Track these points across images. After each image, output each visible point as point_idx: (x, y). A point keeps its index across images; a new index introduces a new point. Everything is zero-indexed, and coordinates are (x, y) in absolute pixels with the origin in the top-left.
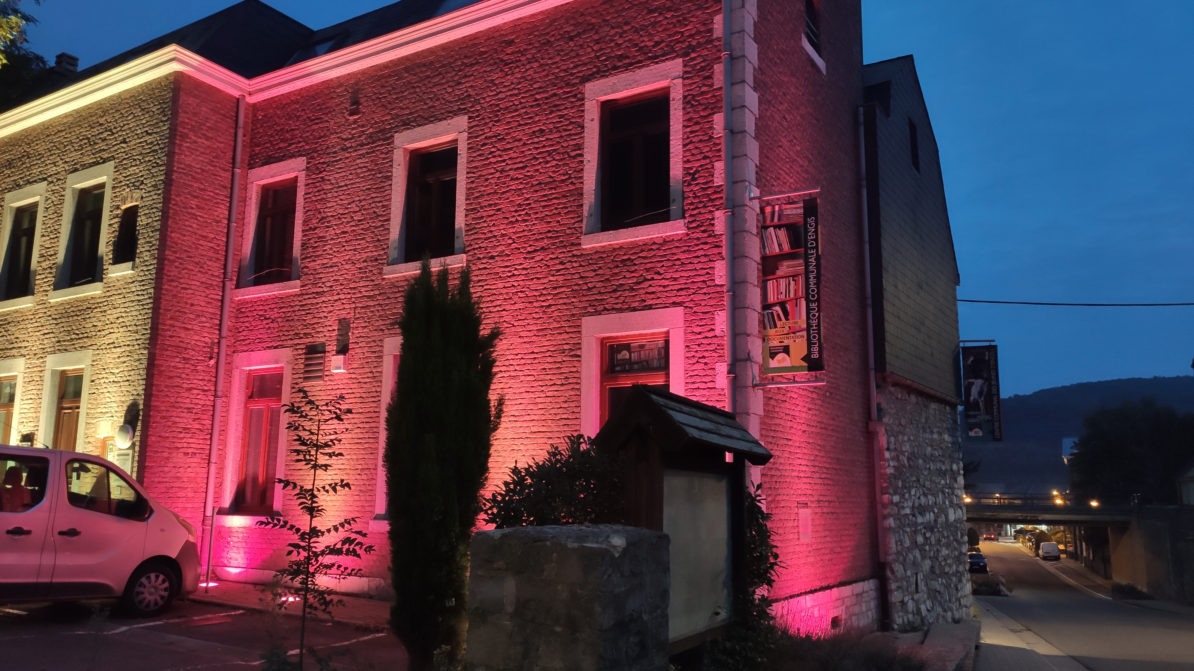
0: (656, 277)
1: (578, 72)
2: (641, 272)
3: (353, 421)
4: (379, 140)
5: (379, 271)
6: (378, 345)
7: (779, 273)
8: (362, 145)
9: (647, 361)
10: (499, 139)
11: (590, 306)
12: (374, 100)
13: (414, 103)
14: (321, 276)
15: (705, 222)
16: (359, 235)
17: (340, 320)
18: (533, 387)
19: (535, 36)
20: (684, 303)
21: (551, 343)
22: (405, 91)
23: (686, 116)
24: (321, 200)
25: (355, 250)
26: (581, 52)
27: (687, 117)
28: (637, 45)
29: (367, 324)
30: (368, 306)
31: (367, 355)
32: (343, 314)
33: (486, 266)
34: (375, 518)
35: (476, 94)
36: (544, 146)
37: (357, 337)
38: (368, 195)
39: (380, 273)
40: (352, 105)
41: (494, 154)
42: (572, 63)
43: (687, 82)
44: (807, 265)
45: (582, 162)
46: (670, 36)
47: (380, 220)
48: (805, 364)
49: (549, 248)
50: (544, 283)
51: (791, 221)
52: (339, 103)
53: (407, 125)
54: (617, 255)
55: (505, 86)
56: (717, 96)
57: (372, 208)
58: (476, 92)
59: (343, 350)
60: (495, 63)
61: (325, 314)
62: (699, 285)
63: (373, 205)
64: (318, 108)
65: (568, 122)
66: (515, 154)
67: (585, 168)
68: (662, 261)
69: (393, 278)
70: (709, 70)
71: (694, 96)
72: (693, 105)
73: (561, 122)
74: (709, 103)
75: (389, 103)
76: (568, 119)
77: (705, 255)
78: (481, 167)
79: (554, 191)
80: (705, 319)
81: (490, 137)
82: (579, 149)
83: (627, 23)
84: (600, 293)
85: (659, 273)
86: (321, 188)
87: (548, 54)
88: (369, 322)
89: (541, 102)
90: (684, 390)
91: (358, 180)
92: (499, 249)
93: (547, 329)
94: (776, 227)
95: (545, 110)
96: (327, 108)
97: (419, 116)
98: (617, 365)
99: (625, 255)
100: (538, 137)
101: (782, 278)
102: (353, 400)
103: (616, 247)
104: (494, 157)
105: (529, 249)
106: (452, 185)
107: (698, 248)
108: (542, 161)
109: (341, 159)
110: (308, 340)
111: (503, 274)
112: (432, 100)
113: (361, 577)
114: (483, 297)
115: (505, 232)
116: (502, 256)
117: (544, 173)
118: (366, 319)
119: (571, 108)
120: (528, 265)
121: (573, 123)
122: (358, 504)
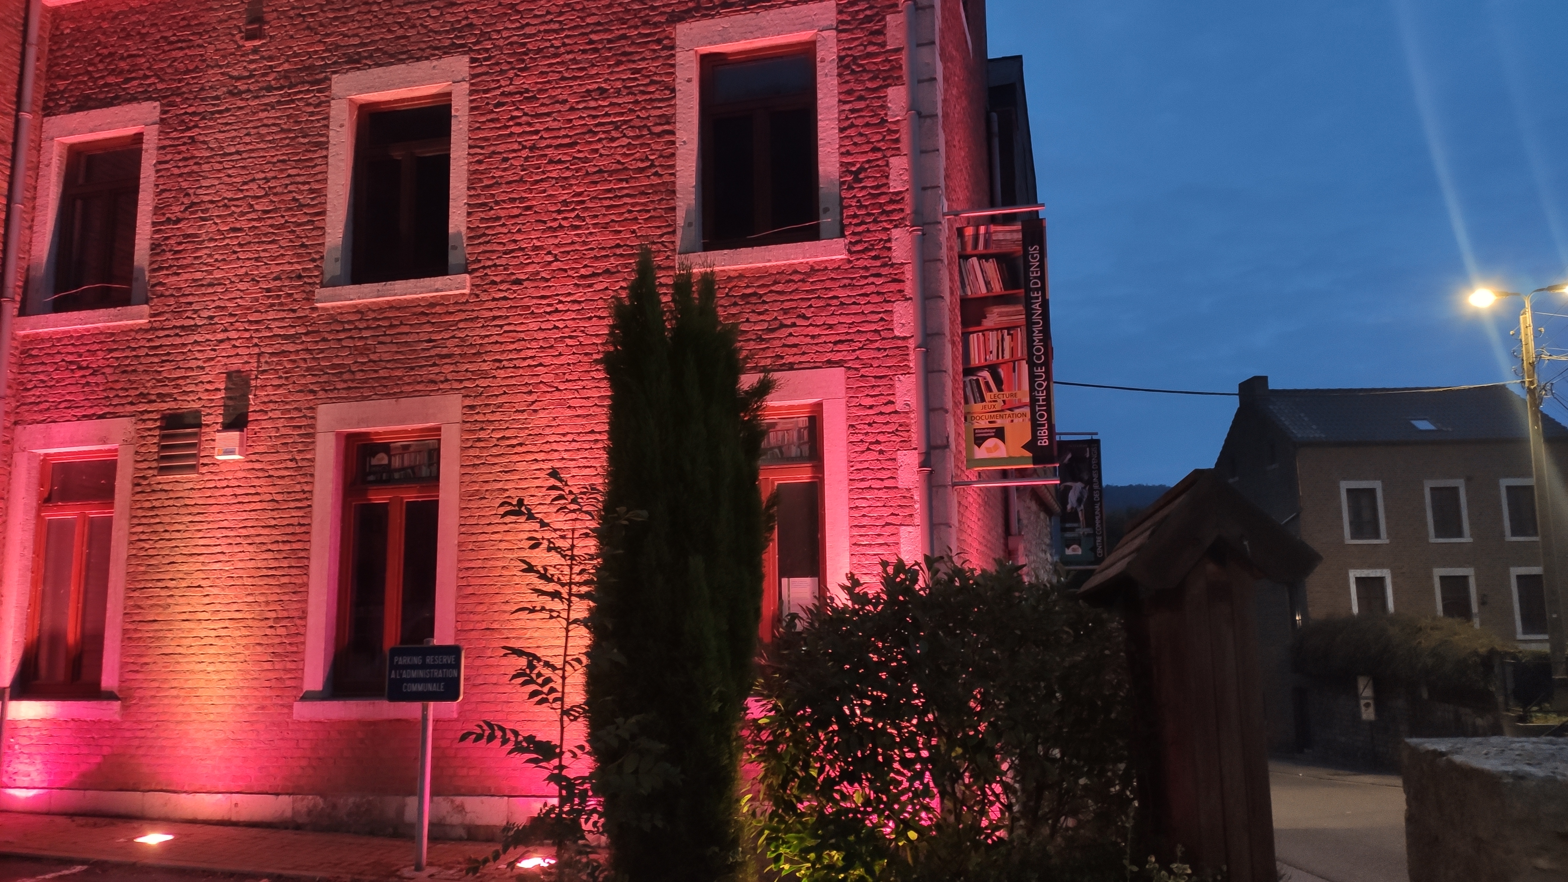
0: (799, 322)
1: (664, 6)
2: (775, 314)
3: (258, 540)
4: (303, 83)
5: (304, 296)
6: (305, 416)
7: (988, 323)
8: (269, 89)
9: (780, 448)
10: (526, 98)
12: (291, 18)
13: (368, 28)
14: (190, 299)
15: (877, 245)
16: (265, 235)
17: (229, 375)
20: (846, 361)
22: (353, 7)
23: (844, 85)
24: (190, 174)
25: (257, 259)
27: (846, 87)
29: (283, 381)
30: (284, 352)
31: (283, 431)
32: (236, 364)
33: (506, 294)
34: (304, 698)
35: (484, 24)
36: (607, 115)
37: (264, 403)
38: (282, 171)
39: (307, 299)
40: (251, 22)
41: (519, 121)
43: (844, 36)
44: (1029, 313)
45: (673, 143)
47: (305, 213)
48: (1029, 454)
49: (618, 272)
51: (1004, 250)
52: (225, 18)
53: (355, 62)
54: (735, 286)
55: (536, 16)
56: (892, 60)
57: (290, 192)
58: (483, 20)
59: (237, 423)
61: (200, 363)
62: (869, 336)
63: (290, 188)
64: (183, 23)
65: (647, 81)
66: (556, 123)
67: (678, 152)
68: (810, 299)
69: (333, 308)
70: (879, 21)
71: (855, 58)
72: (853, 72)
73: (636, 79)
74: (879, 70)
75: (321, 25)
76: (649, 76)
77: (878, 293)
78: (495, 140)
79: (624, 185)
80: (879, 386)
81: (511, 94)
82: (668, 123)
85: (804, 317)
86: (189, 155)
88: (287, 378)
89: (600, 46)
90: (847, 491)
91: (261, 146)
92: (530, 269)
94: (980, 257)
95: (607, 59)
96: (201, 24)
97: (377, 50)
99: (747, 287)
100: (596, 100)
101: (992, 330)
102: (258, 506)
103: (732, 274)
104: (519, 124)
105: (583, 271)
106: (443, 164)
107: (866, 282)
108: (603, 136)
109: (227, 110)
110: (165, 406)
111: (537, 308)
112: (402, 27)
113: (277, 794)
114: (502, 343)
115: (539, 244)
116: (535, 280)
117: (608, 155)
118: (281, 374)
119: (652, 59)
120: (582, 296)
121: (656, 82)
122: (271, 675)
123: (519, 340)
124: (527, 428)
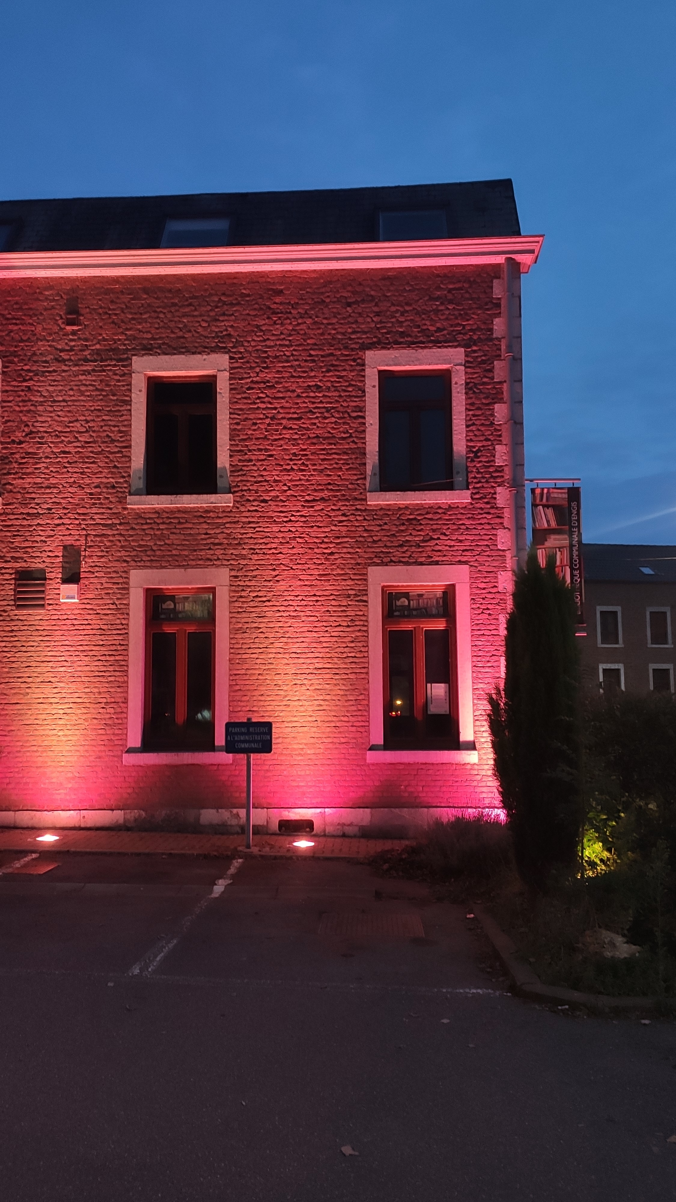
0: (442, 537)
1: (358, 338)
2: (428, 532)
3: (91, 653)
4: (111, 359)
5: (117, 499)
6: (121, 577)
7: (548, 544)
8: (86, 360)
9: (426, 609)
10: (267, 386)
11: (376, 557)
12: (100, 314)
13: (157, 329)
14: (33, 496)
15: (488, 495)
16: (88, 458)
17: (65, 547)
18: (316, 627)
19: (307, 292)
20: (470, 562)
21: (335, 588)
22: (145, 313)
24: (29, 411)
25: (82, 473)
26: (360, 320)
27: (470, 401)
28: (419, 326)
29: (105, 554)
30: (104, 535)
31: (106, 585)
32: (70, 540)
33: (257, 508)
34: (127, 752)
35: (238, 335)
36: (321, 402)
37: (92, 566)
39: (120, 502)
40: (69, 313)
41: (263, 400)
42: (350, 328)
43: (469, 370)
44: (571, 540)
45: (364, 424)
46: (452, 326)
47: (116, 446)
49: (330, 500)
50: (326, 532)
51: (557, 503)
52: (49, 307)
53: (148, 350)
54: (403, 513)
55: (273, 335)
56: (497, 388)
57: (105, 431)
58: (237, 333)
59: (72, 578)
60: (261, 309)
61: (43, 538)
62: (483, 548)
63: (104, 428)
64: (16, 306)
65: (347, 384)
66: (288, 404)
67: (367, 430)
68: (448, 524)
69: (138, 509)
70: (490, 364)
71: (475, 384)
72: (474, 392)
73: (339, 382)
74: (490, 393)
75: (123, 321)
76: (348, 381)
77: (489, 524)
78: (247, 410)
79: (333, 447)
80: (489, 577)
81: (257, 382)
82: (361, 411)
83: (407, 304)
84: (386, 546)
85: (445, 535)
86: (27, 399)
87: (323, 313)
88: (107, 552)
89: (316, 359)
90: (470, 636)
91: (82, 398)
92: (272, 494)
93: (329, 574)
94: (544, 506)
95: (321, 367)
96: (31, 309)
97: (164, 344)
98: (396, 611)
99: (410, 514)
100: (314, 392)
101: (550, 548)
102: (91, 632)
103: (401, 506)
104: (264, 402)
105: (307, 498)
107: (481, 516)
108: (319, 415)
109: (55, 371)
110: (18, 565)
111: (278, 518)
112: (181, 330)
113: (113, 810)
114: (255, 538)
115: (278, 479)
116: (276, 501)
117: (322, 428)
118: (102, 548)
119: (351, 371)
120: (307, 513)
121: (353, 385)
122: (104, 738)
123: (266, 537)
124: (273, 591)
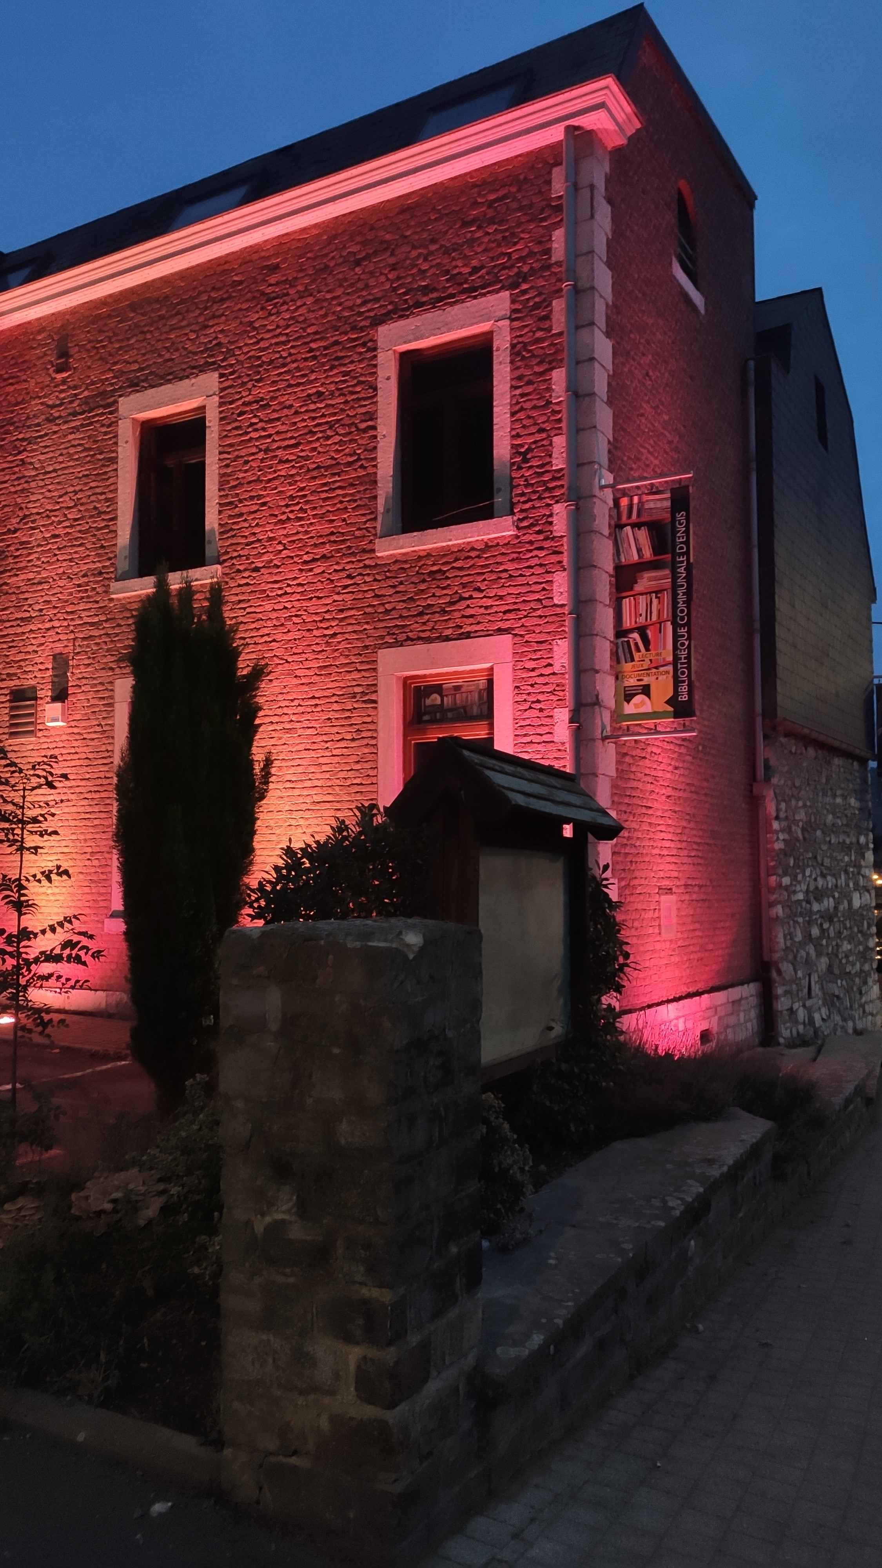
0: (476, 595)
1: (368, 311)
2: (456, 588)
3: (78, 790)
4: (98, 407)
5: (104, 589)
6: (107, 689)
7: (638, 588)
8: (75, 414)
9: (464, 708)
10: (261, 406)
11: (389, 634)
12: (88, 350)
13: (144, 355)
14: (26, 595)
15: (541, 520)
16: (76, 539)
17: (54, 656)
18: (314, 743)
19: (309, 258)
20: (513, 629)
21: (338, 684)
22: (132, 337)
23: (516, 372)
24: (22, 491)
25: (71, 560)
26: (372, 282)
27: (517, 373)
28: (447, 272)
29: (91, 661)
30: (91, 636)
31: (92, 702)
32: (59, 648)
33: (248, 581)
34: (112, 916)
35: (229, 342)
36: (323, 416)
37: (79, 679)
38: (86, 484)
39: (106, 592)
40: (59, 357)
41: (256, 427)
42: (359, 297)
43: (516, 324)
44: (674, 577)
45: (375, 437)
46: (492, 259)
47: (103, 520)
48: (671, 709)
49: (332, 556)
50: (327, 605)
51: (654, 518)
52: (41, 355)
53: (135, 385)
54: (424, 565)
55: (269, 331)
56: (556, 344)
57: (92, 502)
58: (228, 339)
59: (60, 696)
60: (254, 298)
61: (35, 648)
62: (533, 605)
63: (93, 498)
64: (12, 362)
65: (355, 381)
66: (284, 426)
67: (379, 445)
68: (484, 573)
69: (124, 598)
70: (546, 307)
71: (525, 345)
72: (523, 358)
73: (346, 381)
74: (545, 354)
75: (110, 355)
76: (356, 378)
77: (541, 565)
78: (238, 445)
79: (337, 478)
80: (540, 650)
81: (250, 403)
82: (371, 419)
83: (433, 241)
84: (401, 617)
85: (479, 590)
86: (21, 475)
87: (326, 285)
88: (94, 658)
89: (318, 353)
90: (512, 746)
91: (71, 464)
92: (265, 558)
93: (331, 665)
94: (634, 526)
95: (323, 364)
96: (25, 361)
97: (151, 373)
98: (425, 714)
99: (433, 565)
100: (315, 403)
101: (642, 594)
102: (78, 763)
103: (422, 554)
104: (256, 430)
105: (306, 558)
106: (200, 469)
107: (531, 555)
108: (320, 435)
110: (12, 683)
111: (271, 592)
112: (168, 351)
113: (96, 990)
114: (245, 623)
115: (272, 535)
116: (269, 567)
117: (324, 453)
118: (90, 655)
119: (359, 361)
120: (304, 580)
121: (363, 382)
122: (90, 897)
123: (258, 620)
124: (265, 695)
